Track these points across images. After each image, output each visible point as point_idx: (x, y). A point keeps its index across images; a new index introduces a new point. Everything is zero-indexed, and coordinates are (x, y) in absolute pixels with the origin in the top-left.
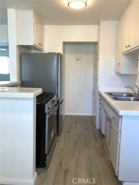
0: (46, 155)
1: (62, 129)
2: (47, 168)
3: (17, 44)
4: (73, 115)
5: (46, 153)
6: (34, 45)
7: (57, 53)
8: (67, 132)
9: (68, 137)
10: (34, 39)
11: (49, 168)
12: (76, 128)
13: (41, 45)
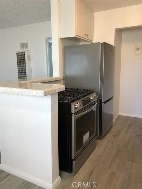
0: (73, 160)
1: (108, 132)
2: (74, 175)
3: (60, 38)
4: (129, 117)
5: (73, 158)
6: (77, 36)
7: (101, 43)
8: (113, 136)
9: (113, 143)
10: (76, 30)
11: (77, 175)
12: (127, 133)
13: (88, 35)
